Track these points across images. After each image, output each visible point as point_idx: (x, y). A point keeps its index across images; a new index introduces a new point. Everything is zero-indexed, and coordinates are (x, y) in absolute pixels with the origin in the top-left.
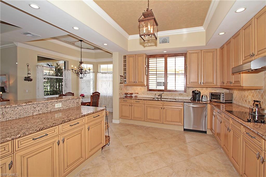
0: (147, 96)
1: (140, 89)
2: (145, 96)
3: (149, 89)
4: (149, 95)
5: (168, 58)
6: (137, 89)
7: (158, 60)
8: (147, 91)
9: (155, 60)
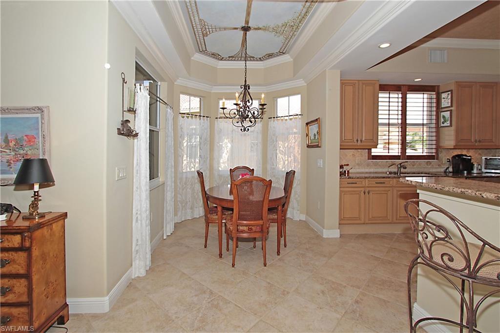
0: (367, 170)
1: (353, 155)
2: (363, 170)
3: (373, 154)
4: (370, 168)
5: (408, 92)
6: (346, 155)
7: (391, 95)
8: (368, 159)
9: (387, 95)
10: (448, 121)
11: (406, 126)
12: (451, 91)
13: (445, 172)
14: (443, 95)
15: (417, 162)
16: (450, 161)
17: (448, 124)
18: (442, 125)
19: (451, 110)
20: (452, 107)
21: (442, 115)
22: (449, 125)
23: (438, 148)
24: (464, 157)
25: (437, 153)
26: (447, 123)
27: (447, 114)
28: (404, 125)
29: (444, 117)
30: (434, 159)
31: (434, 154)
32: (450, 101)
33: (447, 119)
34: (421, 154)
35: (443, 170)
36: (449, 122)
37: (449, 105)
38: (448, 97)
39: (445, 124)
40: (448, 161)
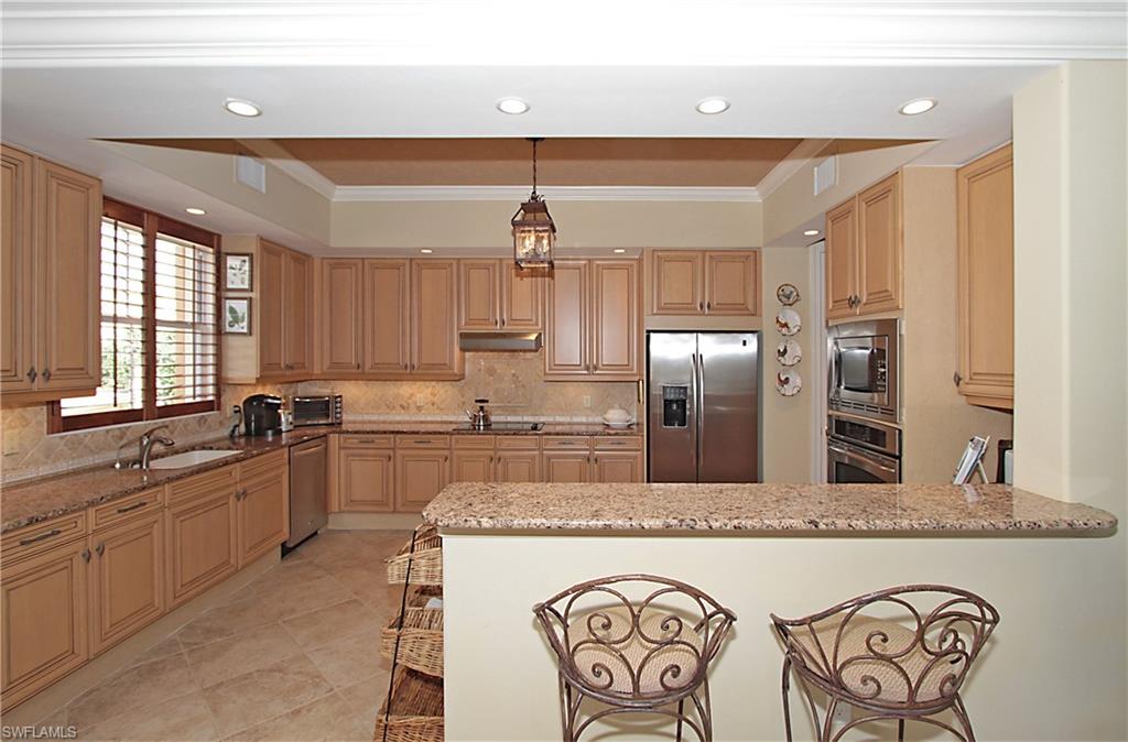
10: (243, 321)
11: (155, 326)
12: (250, 255)
13: (232, 436)
14: (231, 261)
15: (180, 421)
16: (239, 411)
17: (243, 327)
18: (228, 329)
19: (251, 298)
20: (252, 291)
21: (228, 307)
22: (245, 330)
23: (220, 383)
24: (270, 401)
25: (218, 394)
26: (242, 325)
27: (241, 307)
28: (150, 324)
29: (232, 310)
30: (213, 410)
31: (211, 398)
32: (247, 276)
33: (240, 315)
34: (191, 400)
35: (226, 432)
36: (245, 324)
37: (246, 286)
38: (242, 266)
39: (236, 329)
40: (236, 412)
